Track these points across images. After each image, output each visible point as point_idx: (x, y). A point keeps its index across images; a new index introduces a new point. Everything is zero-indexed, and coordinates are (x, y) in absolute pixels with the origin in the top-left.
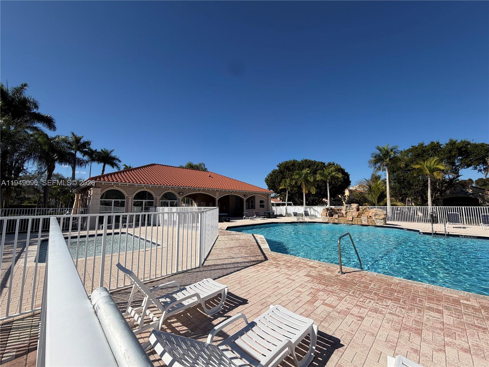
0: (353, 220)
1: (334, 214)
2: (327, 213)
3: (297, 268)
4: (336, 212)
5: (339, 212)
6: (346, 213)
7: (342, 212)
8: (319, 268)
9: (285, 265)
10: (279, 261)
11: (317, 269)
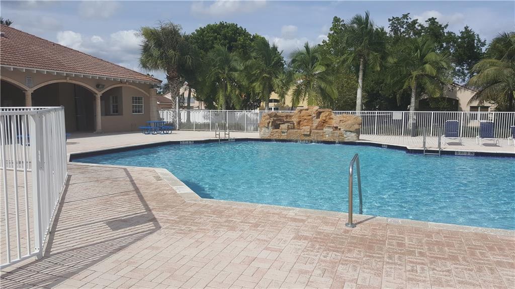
0: (310, 133)
1: (280, 124)
2: (270, 122)
3: (271, 226)
4: (283, 121)
5: (288, 120)
6: (299, 123)
7: (292, 120)
8: (309, 220)
9: (246, 223)
10: (230, 217)
11: (306, 223)
